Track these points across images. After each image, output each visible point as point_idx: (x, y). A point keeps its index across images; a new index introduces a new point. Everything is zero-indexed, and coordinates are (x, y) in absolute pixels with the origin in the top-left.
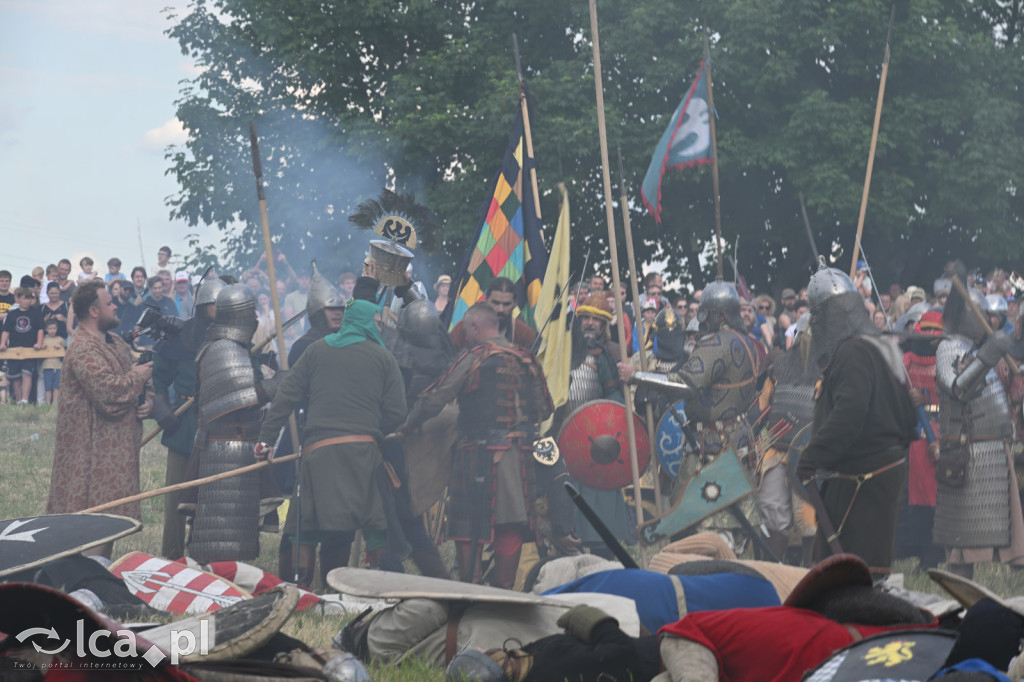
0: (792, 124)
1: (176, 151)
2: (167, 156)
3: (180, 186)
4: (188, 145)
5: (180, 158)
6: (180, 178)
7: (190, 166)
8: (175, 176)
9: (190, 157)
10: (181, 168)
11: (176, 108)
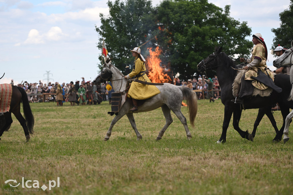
0: (189, 56)
1: (98, 64)
2: (97, 65)
3: (99, 69)
4: (100, 63)
5: (99, 65)
6: (99, 68)
7: (101, 66)
8: (98, 67)
9: (100, 65)
10: (99, 66)
11: (98, 58)
